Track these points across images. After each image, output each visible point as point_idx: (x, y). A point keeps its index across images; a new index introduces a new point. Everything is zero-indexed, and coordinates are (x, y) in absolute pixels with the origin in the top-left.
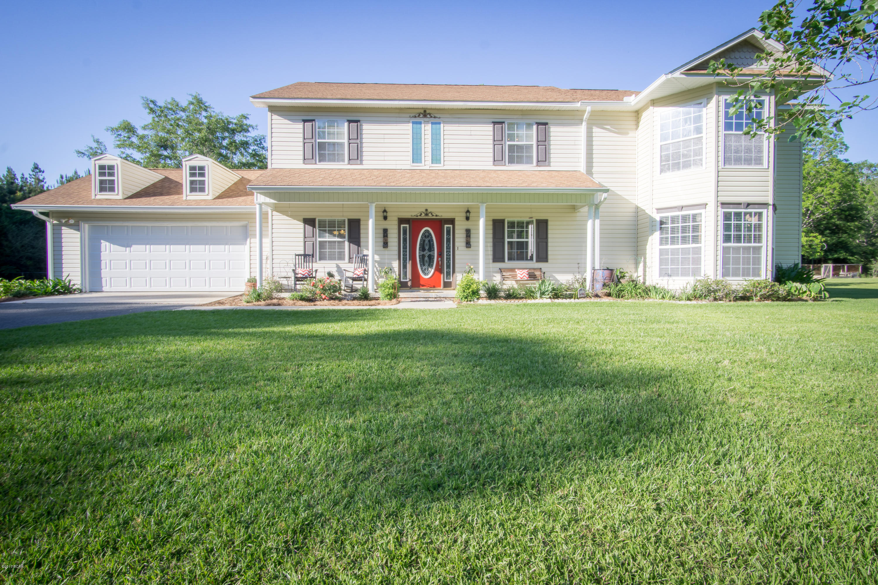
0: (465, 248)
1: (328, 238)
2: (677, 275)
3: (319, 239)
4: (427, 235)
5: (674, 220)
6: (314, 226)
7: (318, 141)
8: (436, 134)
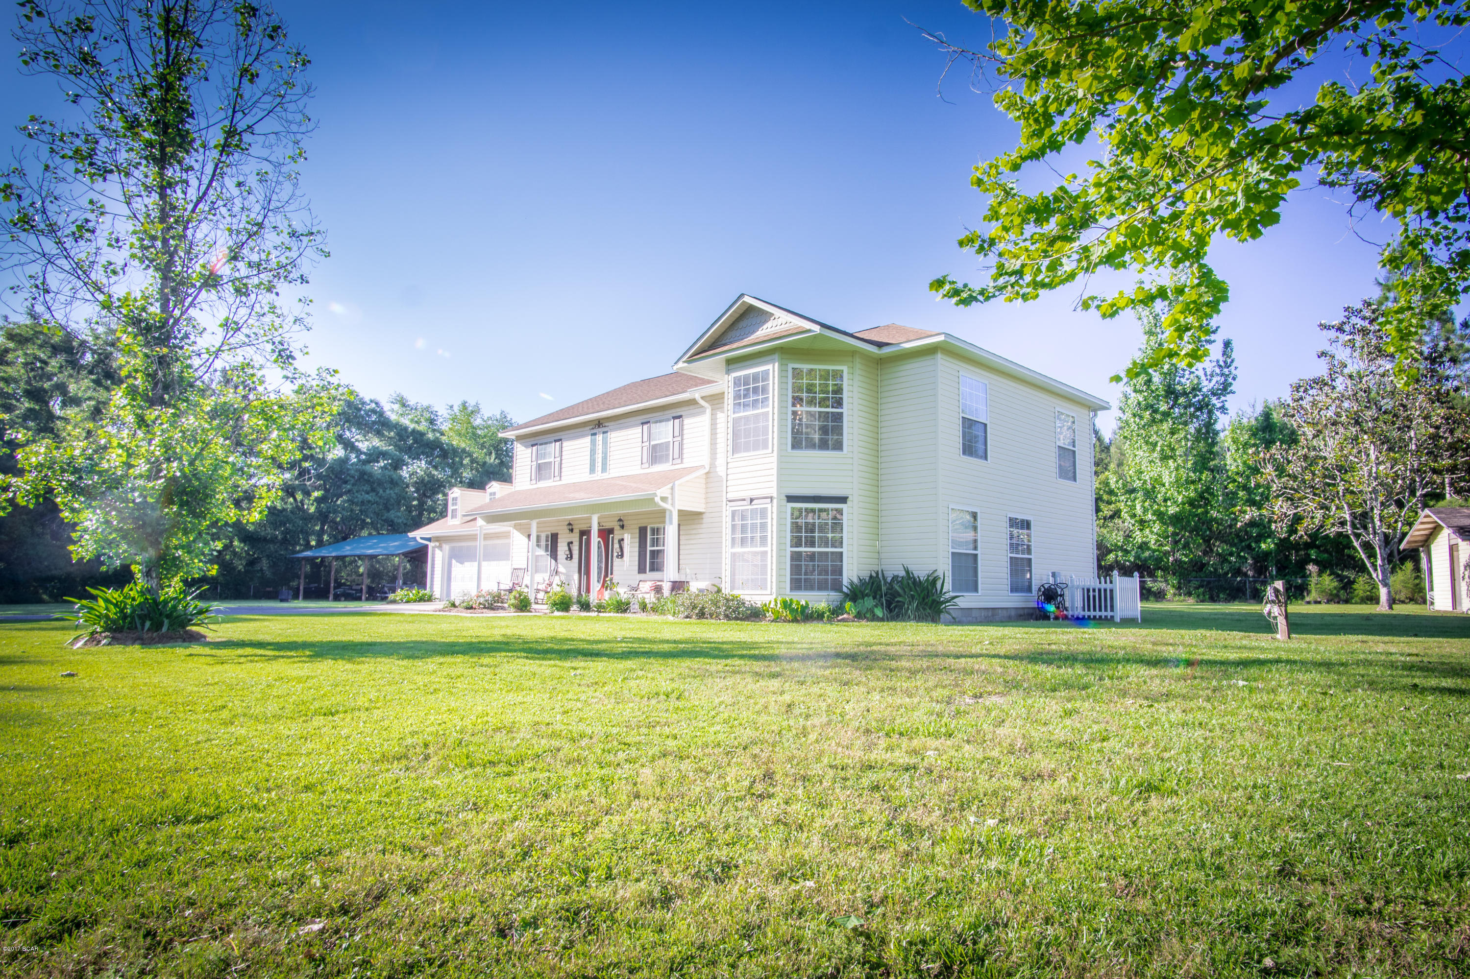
0: (618, 559)
7: (539, 462)
8: (605, 443)
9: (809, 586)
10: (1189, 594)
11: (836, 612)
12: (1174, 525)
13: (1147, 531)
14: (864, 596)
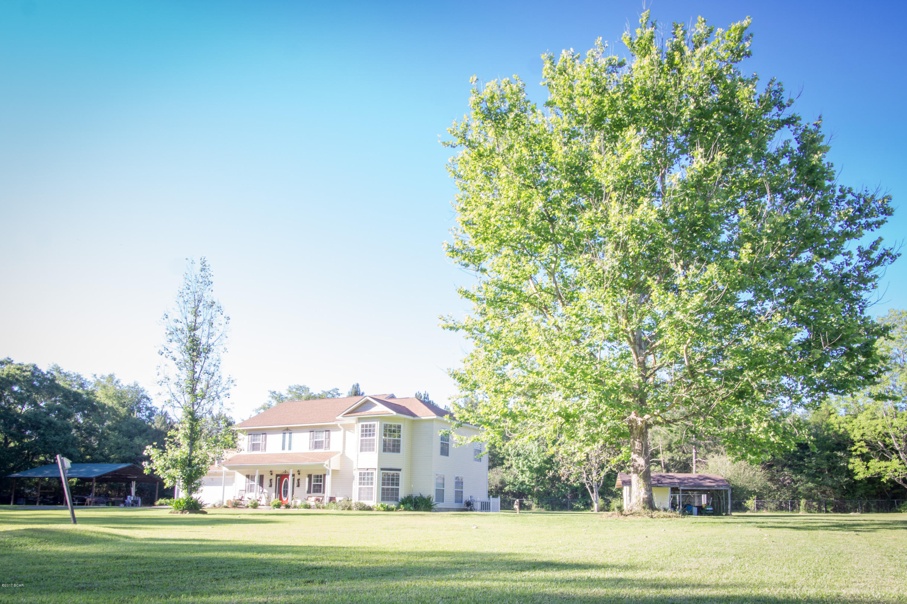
0: (297, 487)
1: (252, 483)
4: (286, 481)
5: (364, 474)
6: (249, 478)
7: (253, 442)
8: (290, 438)
9: (388, 500)
10: (542, 507)
11: (398, 508)
12: (537, 473)
13: (524, 475)
14: (406, 503)
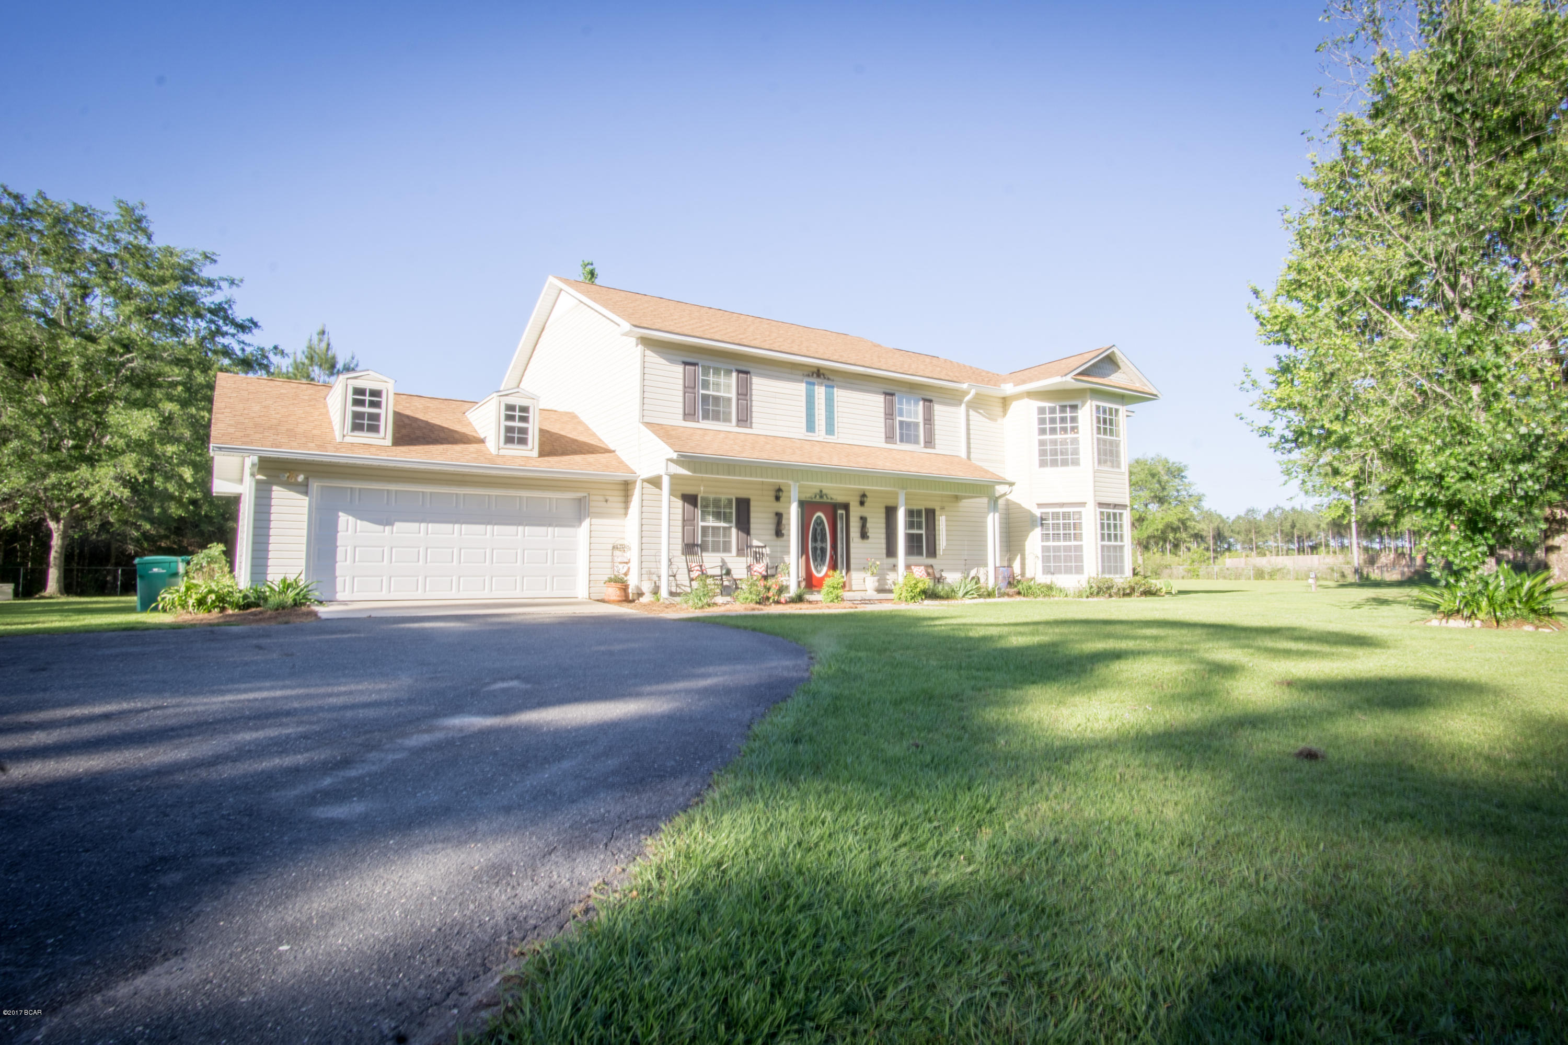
0: (860, 540)
1: (711, 522)
2: (1060, 572)
3: (701, 524)
4: (819, 522)
5: (1056, 516)
6: (695, 505)
7: (702, 392)
8: (830, 402)
